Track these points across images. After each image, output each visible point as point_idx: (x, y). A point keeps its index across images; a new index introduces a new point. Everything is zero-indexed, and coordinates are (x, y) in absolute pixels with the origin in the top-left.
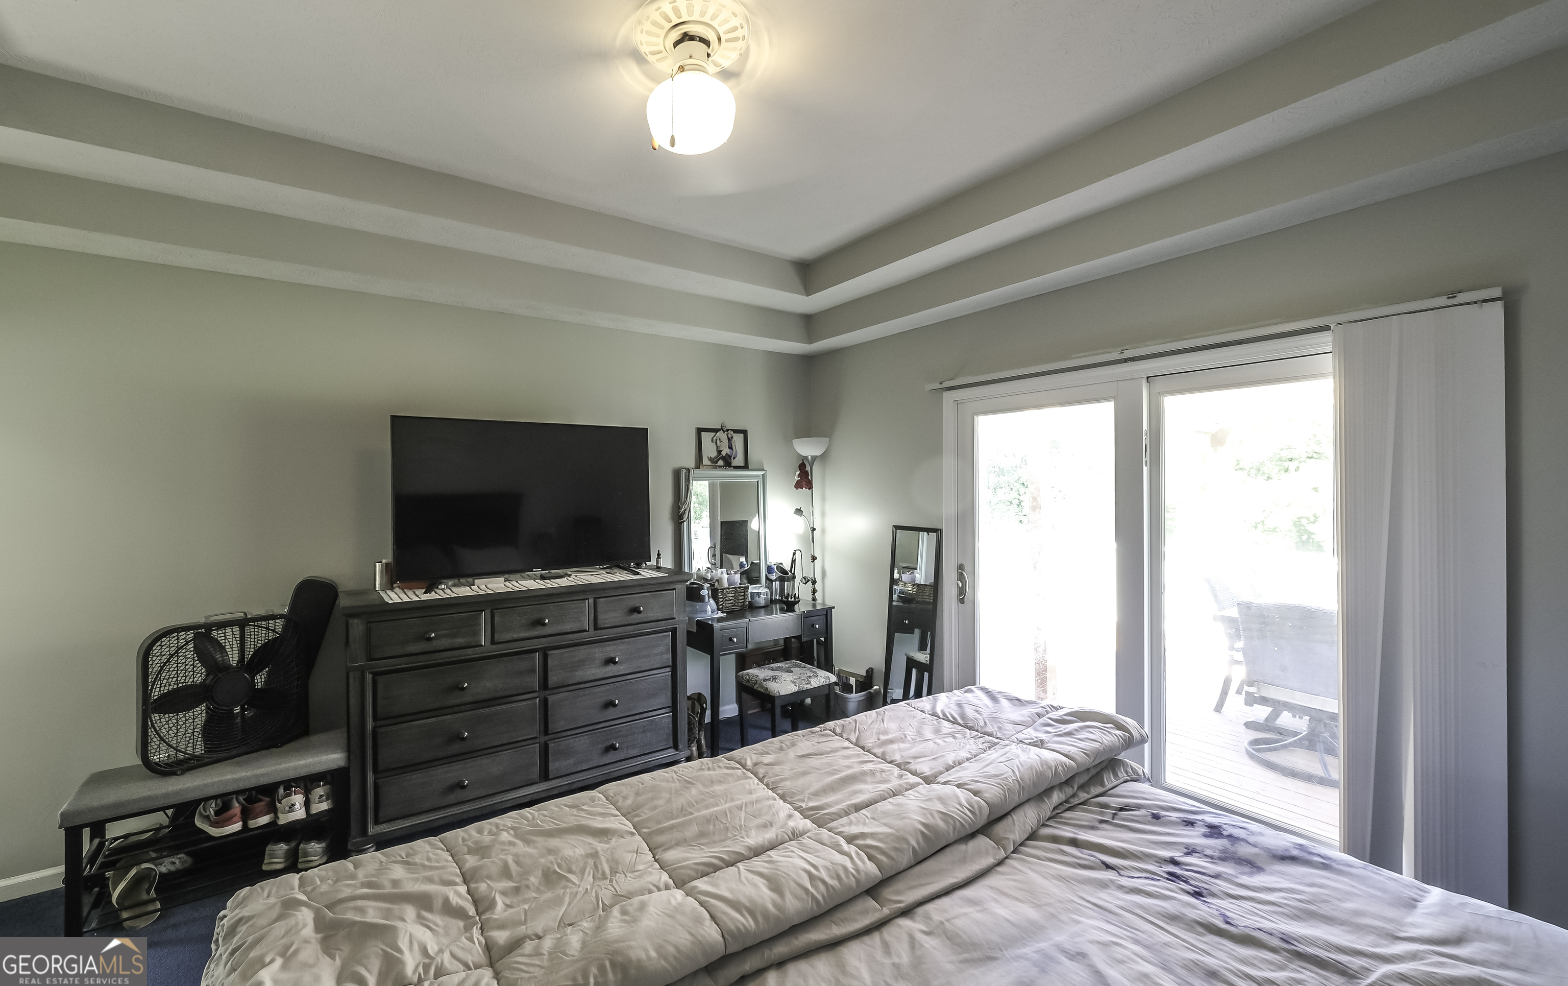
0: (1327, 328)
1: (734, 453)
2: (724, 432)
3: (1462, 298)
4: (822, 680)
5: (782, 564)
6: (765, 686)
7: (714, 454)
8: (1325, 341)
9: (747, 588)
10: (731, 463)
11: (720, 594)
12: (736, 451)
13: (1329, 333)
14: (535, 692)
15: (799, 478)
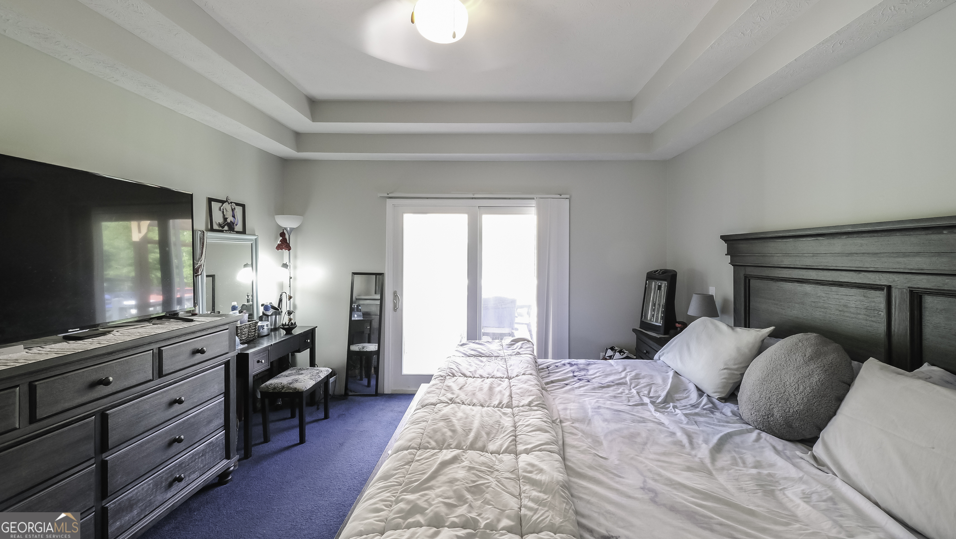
0: (533, 199)
1: (236, 222)
2: (229, 204)
3: (563, 196)
4: (326, 373)
5: (271, 303)
6: (292, 387)
7: (221, 220)
8: (533, 203)
9: (258, 322)
10: (234, 229)
11: (239, 330)
12: (238, 220)
13: (534, 200)
14: (92, 458)
15: (281, 243)
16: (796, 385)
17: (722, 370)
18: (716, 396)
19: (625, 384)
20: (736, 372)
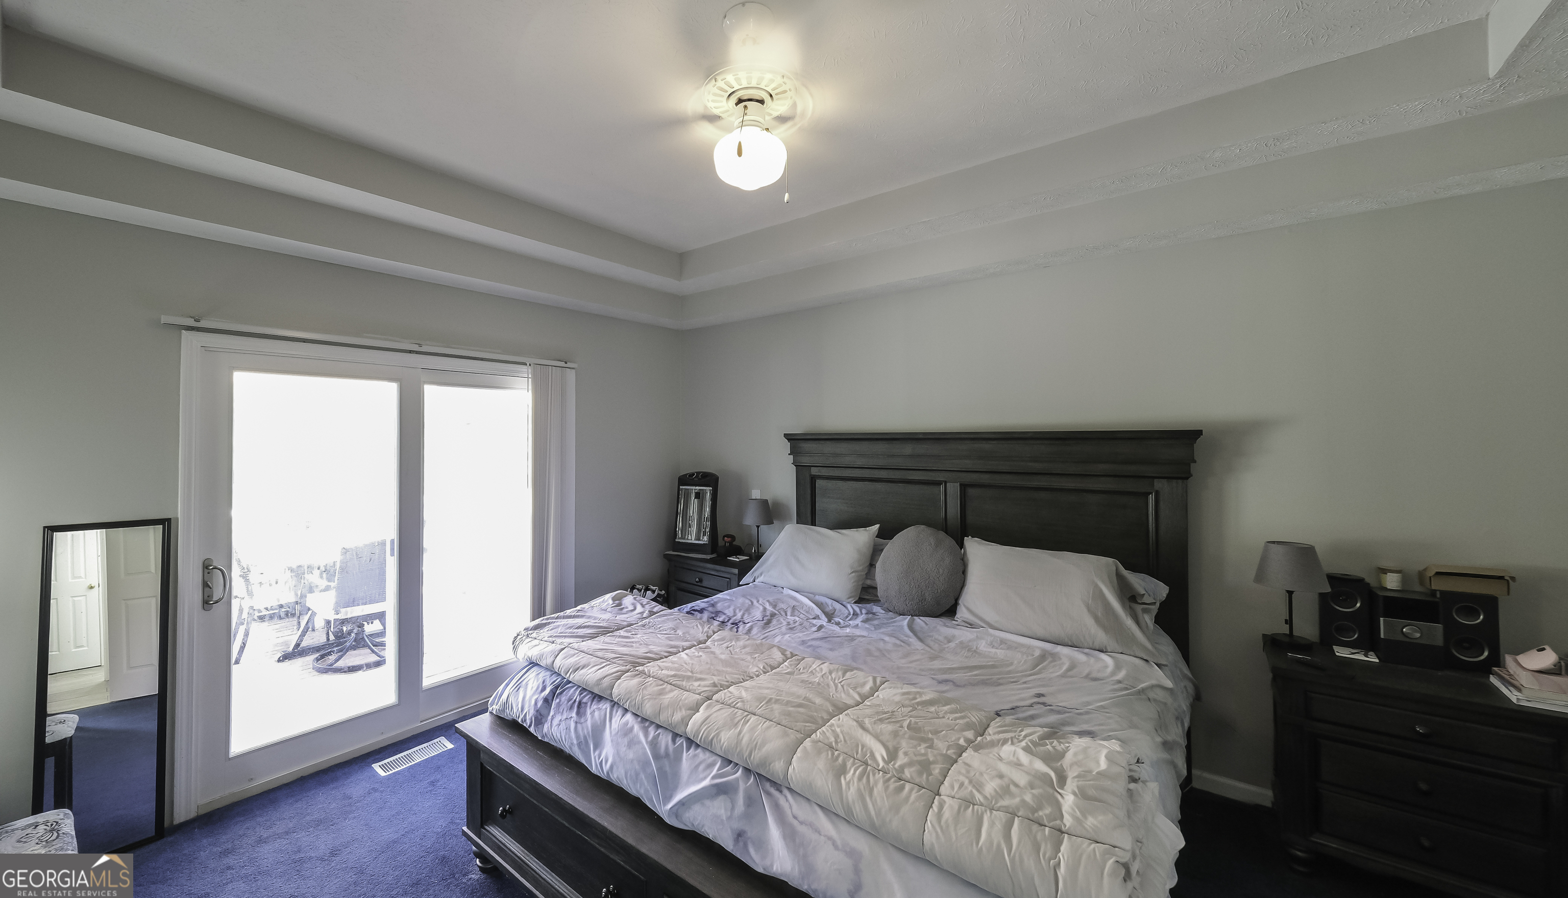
0: (525, 364)
8: (525, 371)
13: (525, 367)
16: (936, 569)
17: (850, 574)
18: (852, 601)
19: (773, 615)
20: (862, 573)
